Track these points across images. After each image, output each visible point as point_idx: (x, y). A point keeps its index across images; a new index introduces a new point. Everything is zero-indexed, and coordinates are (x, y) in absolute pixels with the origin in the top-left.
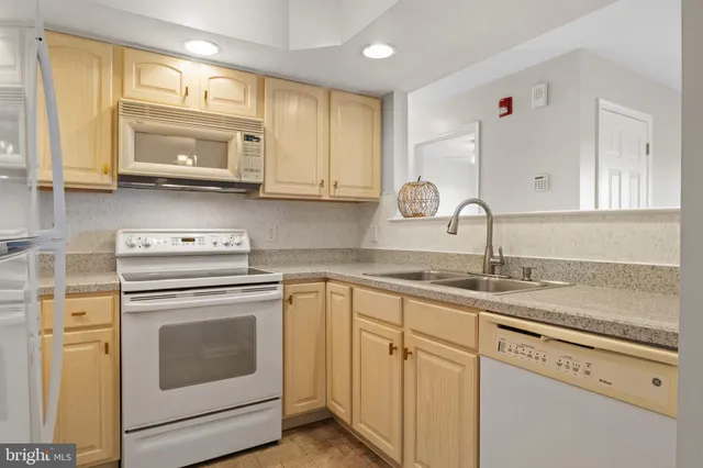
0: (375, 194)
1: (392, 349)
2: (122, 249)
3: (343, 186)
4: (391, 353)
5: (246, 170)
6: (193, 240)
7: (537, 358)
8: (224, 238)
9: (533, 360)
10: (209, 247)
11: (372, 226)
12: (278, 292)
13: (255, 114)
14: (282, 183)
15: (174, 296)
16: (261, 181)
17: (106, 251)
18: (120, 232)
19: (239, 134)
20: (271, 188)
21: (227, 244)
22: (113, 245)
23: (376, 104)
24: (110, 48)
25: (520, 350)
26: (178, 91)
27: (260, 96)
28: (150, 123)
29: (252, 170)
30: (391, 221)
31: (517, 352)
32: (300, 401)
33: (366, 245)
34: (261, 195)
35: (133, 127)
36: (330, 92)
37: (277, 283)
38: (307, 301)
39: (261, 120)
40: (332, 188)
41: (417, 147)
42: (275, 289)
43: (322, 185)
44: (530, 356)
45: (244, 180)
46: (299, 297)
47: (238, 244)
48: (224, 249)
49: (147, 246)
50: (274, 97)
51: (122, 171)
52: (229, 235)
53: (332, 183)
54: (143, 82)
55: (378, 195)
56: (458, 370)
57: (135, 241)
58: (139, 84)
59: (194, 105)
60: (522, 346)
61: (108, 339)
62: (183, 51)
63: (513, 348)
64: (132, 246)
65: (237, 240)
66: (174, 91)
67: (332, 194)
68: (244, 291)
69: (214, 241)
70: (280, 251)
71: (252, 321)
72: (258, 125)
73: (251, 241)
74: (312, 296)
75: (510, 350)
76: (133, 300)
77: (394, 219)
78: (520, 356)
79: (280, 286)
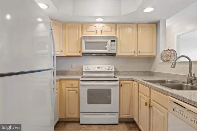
0: (154, 54)
1: (146, 104)
2: (84, 70)
3: (142, 52)
4: (146, 105)
5: (111, 50)
6: (100, 68)
7: (185, 116)
8: (107, 68)
9: (183, 116)
10: (103, 70)
11: (153, 65)
12: (118, 83)
13: (114, 34)
14: (122, 52)
15: (91, 82)
16: (116, 52)
17: (81, 70)
18: (84, 66)
19: (109, 40)
20: (119, 54)
21: (108, 69)
22: (82, 69)
23: (154, 26)
24: (80, 24)
25: (180, 112)
26: (95, 31)
27: (116, 29)
28: (88, 40)
29: (113, 50)
30: (159, 63)
31: (179, 112)
32: (124, 114)
33: (152, 71)
34: (116, 56)
35: (85, 42)
36: (137, 24)
37: (118, 80)
38: (127, 86)
39: (116, 36)
40: (138, 53)
41: (178, 36)
42: (117, 82)
43: (135, 52)
44: (183, 115)
45: (111, 52)
46: (125, 85)
47: (111, 69)
48: (107, 70)
49: (89, 69)
50: (120, 29)
51: (82, 52)
52: (109, 67)
53: (138, 51)
54: (87, 31)
55: (155, 55)
56: (163, 115)
57: (87, 68)
58: (86, 31)
59: (99, 34)
60: (180, 111)
61: (77, 90)
62: (95, 21)
63: (178, 111)
64: (86, 69)
65: (111, 68)
66: (94, 32)
67: (138, 55)
68: (108, 82)
69: (105, 68)
70: (124, 71)
71: (110, 90)
72: (115, 37)
73: (115, 68)
74: (129, 85)
75: (177, 111)
76: (82, 82)
77: (160, 62)
78: (179, 114)
79: (118, 81)
